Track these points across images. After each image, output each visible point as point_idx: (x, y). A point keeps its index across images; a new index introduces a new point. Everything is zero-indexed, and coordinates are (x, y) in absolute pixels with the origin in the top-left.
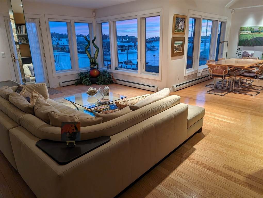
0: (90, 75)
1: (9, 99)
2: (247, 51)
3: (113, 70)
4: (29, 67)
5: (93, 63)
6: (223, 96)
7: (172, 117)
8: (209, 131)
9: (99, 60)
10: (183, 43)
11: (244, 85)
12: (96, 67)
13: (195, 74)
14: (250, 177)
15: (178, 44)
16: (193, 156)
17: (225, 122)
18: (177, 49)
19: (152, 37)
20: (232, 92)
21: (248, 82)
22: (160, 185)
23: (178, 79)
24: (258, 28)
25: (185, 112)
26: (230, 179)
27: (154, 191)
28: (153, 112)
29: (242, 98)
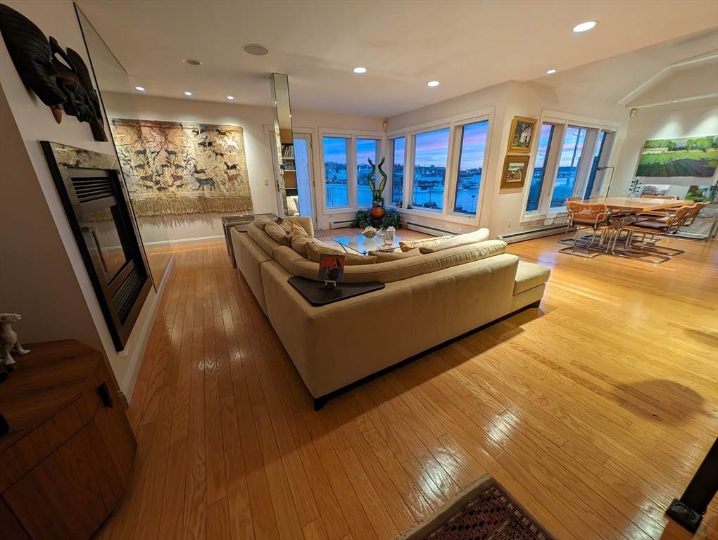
0: (371, 215)
1: (266, 228)
2: (653, 186)
3: (404, 210)
4: (295, 200)
5: (377, 198)
6: (590, 260)
7: (488, 272)
8: (553, 308)
9: (386, 194)
10: (524, 167)
11: (637, 244)
12: (380, 204)
13: (541, 221)
14: (624, 387)
15: (517, 167)
16: (517, 339)
17: (588, 298)
18: (512, 176)
19: (474, 168)
20: (610, 253)
21: (646, 240)
22: (454, 369)
23: (509, 227)
24: (686, 141)
25: (511, 268)
26: (581, 383)
27: (443, 375)
28: (457, 260)
29: (630, 265)
